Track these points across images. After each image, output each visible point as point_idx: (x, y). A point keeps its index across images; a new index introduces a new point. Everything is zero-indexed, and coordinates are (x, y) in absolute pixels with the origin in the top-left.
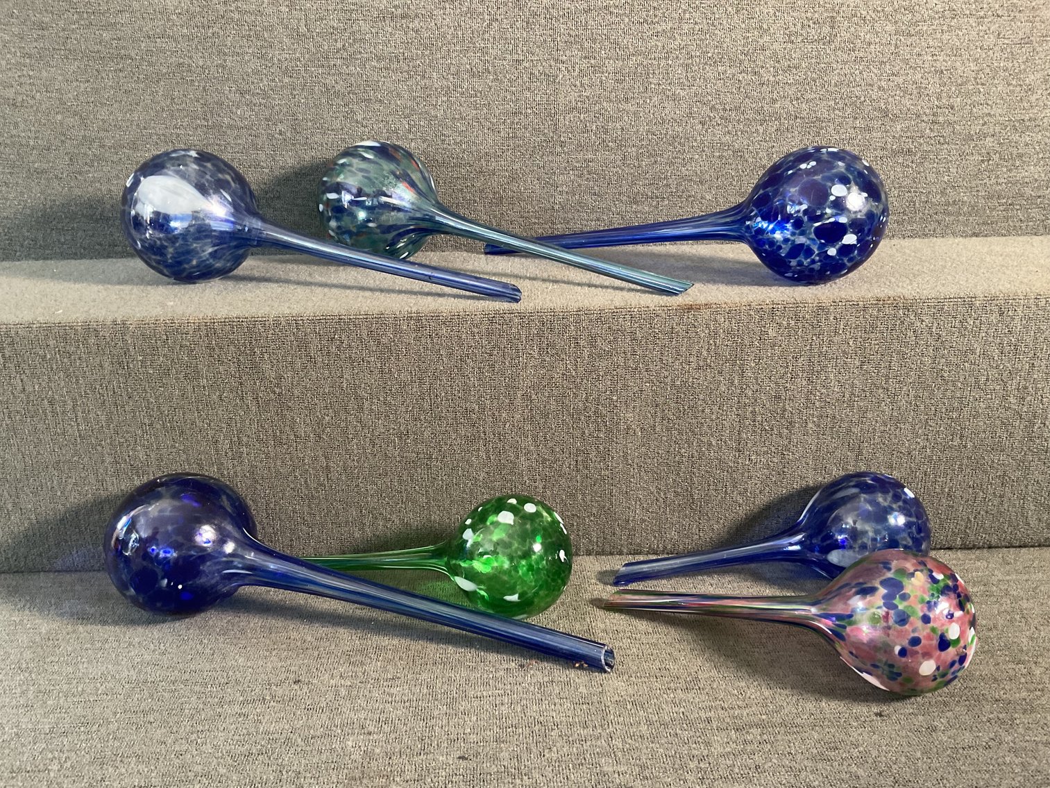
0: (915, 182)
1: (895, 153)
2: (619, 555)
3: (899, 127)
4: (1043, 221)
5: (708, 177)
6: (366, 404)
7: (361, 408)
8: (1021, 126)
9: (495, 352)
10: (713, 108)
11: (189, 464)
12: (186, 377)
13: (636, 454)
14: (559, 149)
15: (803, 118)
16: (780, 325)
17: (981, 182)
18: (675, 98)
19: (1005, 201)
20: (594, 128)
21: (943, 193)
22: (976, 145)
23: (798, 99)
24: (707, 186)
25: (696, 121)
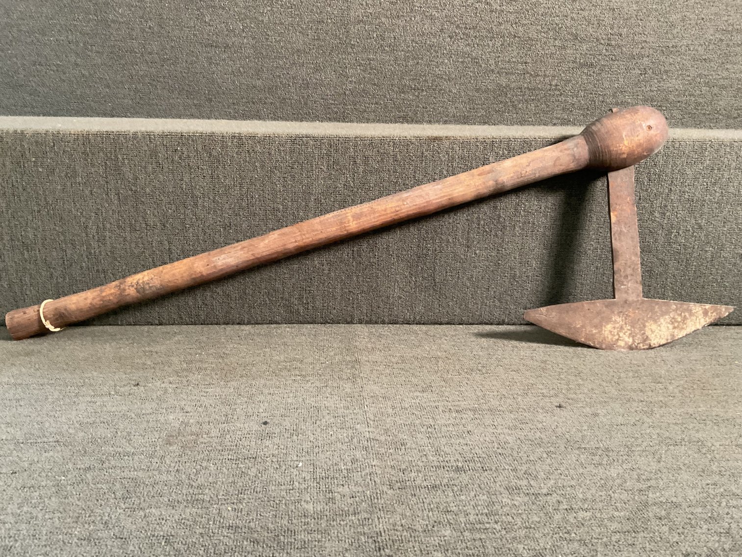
0: (595, 87)
1: (582, 65)
2: (383, 324)
3: (585, 47)
4: (681, 119)
5: (454, 76)
6: (200, 201)
7: (196, 205)
8: (667, 51)
9: (296, 166)
10: (458, 27)
11: (66, 244)
12: (66, 175)
13: (396, 247)
14: (350, 50)
15: (520, 37)
16: (497, 153)
17: (640, 89)
18: (432, 18)
19: (656, 103)
20: (375, 35)
21: (614, 96)
22: (637, 63)
23: (516, 23)
24: (453, 83)
25: (447, 35)
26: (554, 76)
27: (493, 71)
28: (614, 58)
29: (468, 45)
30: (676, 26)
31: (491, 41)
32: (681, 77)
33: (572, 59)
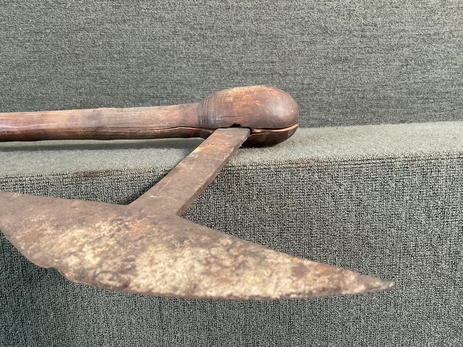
26: (306, 75)
27: (237, 73)
28: (370, 51)
29: (207, 47)
30: (436, 12)
31: (231, 41)
32: (447, 67)
33: (323, 54)
